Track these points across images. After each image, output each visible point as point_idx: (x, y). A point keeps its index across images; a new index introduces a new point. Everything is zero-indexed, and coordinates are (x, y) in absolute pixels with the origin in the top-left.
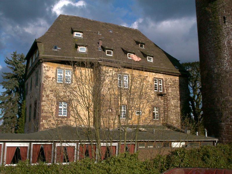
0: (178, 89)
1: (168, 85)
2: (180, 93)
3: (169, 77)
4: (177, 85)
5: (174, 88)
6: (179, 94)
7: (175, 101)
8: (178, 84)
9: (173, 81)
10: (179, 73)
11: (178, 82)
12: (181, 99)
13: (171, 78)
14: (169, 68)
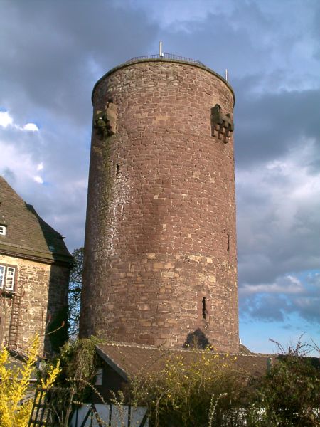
0: (46, 287)
1: (27, 278)
2: (49, 296)
3: (29, 265)
4: (46, 281)
5: (38, 285)
6: (47, 297)
7: (37, 310)
8: (48, 278)
9: (38, 273)
10: (52, 258)
11: (49, 274)
12: (50, 306)
13: (35, 266)
14: (32, 249)
